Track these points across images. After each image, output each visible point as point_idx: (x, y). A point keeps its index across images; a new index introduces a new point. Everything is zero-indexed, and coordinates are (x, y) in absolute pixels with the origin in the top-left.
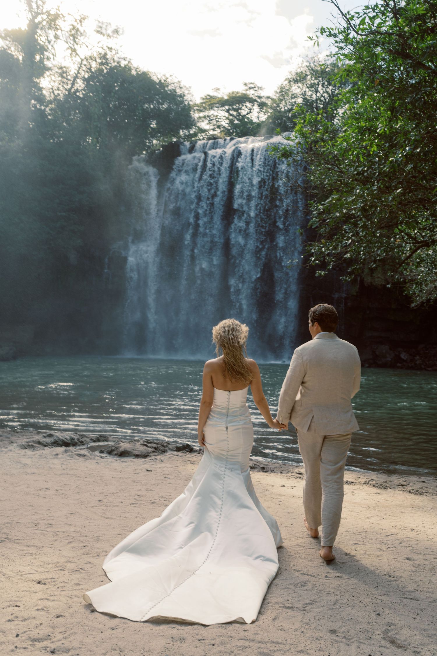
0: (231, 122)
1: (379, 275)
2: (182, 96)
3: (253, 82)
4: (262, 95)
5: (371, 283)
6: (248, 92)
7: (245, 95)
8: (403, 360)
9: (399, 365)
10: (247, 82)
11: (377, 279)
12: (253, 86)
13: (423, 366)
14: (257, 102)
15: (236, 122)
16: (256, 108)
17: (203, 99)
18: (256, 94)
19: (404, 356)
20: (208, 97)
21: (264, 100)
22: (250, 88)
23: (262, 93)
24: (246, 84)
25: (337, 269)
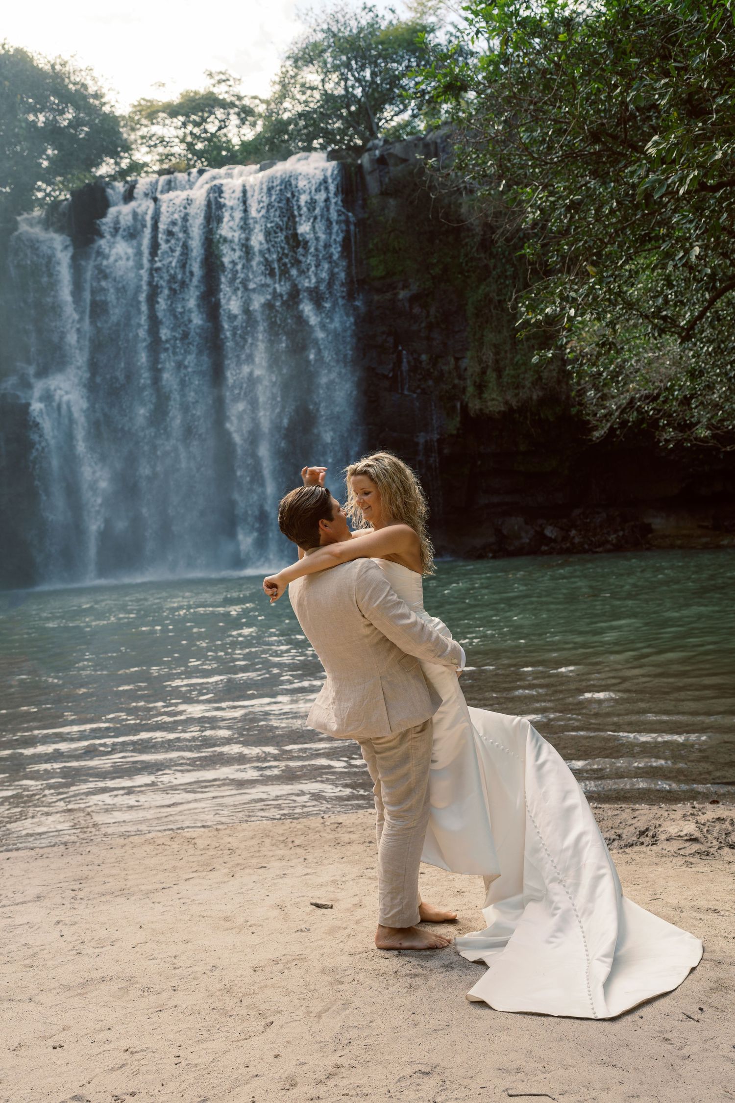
0: (190, 147)
1: (494, 396)
2: (98, 96)
3: (223, 71)
4: (243, 94)
5: (481, 410)
6: (216, 90)
7: (212, 93)
8: (550, 539)
9: (544, 548)
10: (214, 70)
11: (490, 403)
12: (224, 77)
13: (586, 546)
14: (236, 106)
15: (199, 146)
16: (234, 120)
17: (135, 106)
18: (231, 93)
19: (550, 532)
20: (143, 102)
21: (246, 102)
23: (242, 90)
24: (210, 75)
25: (419, 391)
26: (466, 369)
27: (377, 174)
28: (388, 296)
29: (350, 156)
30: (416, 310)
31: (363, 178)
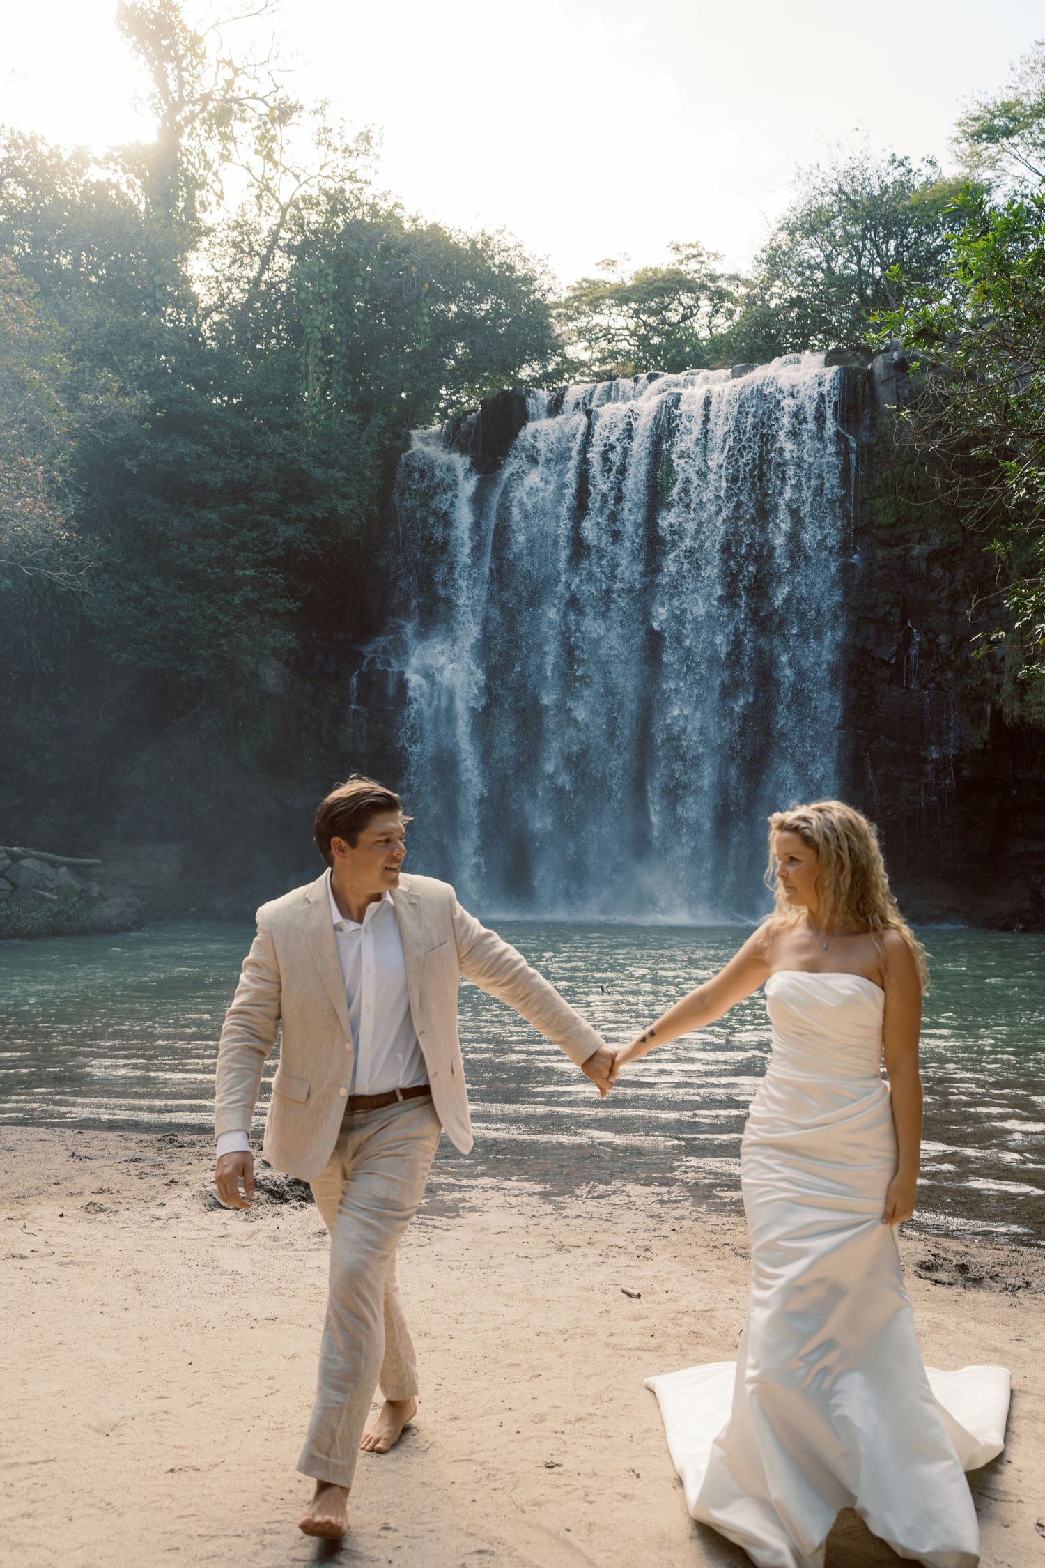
0: (643, 341)
2: (528, 280)
3: (694, 243)
4: (718, 273)
5: (1021, 718)
6: (683, 268)
7: (678, 273)
10: (681, 242)
11: (1035, 709)
12: (695, 252)
14: (708, 288)
15: (656, 340)
16: (705, 306)
17: (574, 290)
18: (704, 271)
20: (585, 285)
21: (723, 284)
22: (688, 258)
23: (719, 268)
24: (677, 249)
25: (932, 685)
26: (1003, 659)
27: (893, 384)
28: (897, 551)
29: (858, 358)
30: (937, 572)
31: (873, 389)
